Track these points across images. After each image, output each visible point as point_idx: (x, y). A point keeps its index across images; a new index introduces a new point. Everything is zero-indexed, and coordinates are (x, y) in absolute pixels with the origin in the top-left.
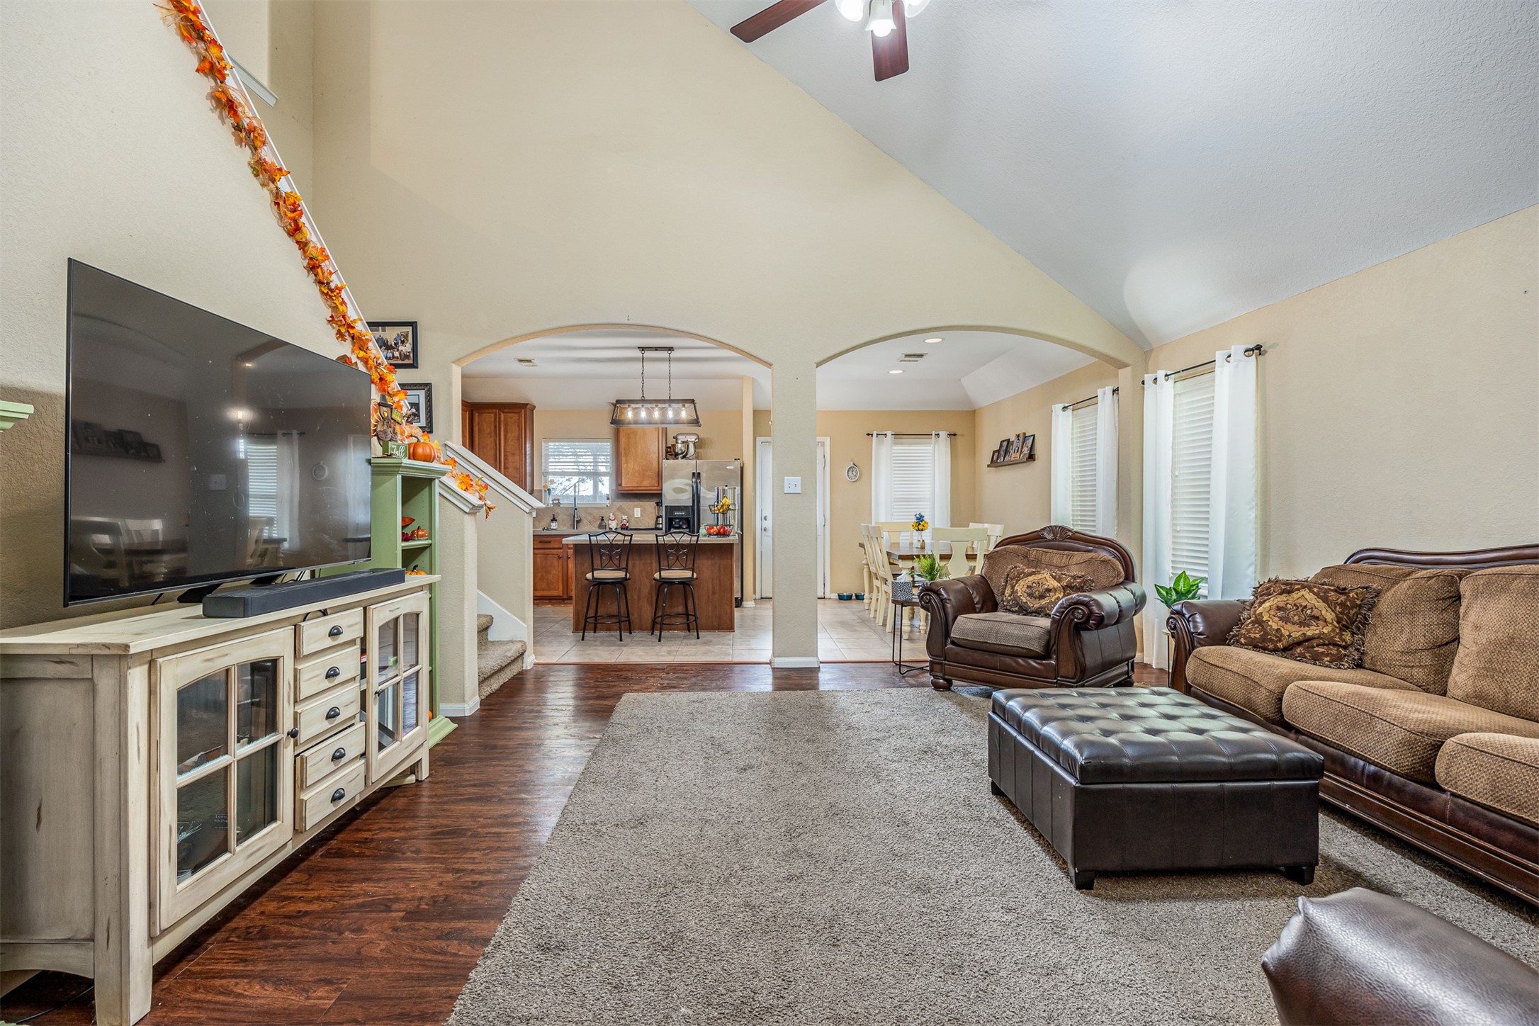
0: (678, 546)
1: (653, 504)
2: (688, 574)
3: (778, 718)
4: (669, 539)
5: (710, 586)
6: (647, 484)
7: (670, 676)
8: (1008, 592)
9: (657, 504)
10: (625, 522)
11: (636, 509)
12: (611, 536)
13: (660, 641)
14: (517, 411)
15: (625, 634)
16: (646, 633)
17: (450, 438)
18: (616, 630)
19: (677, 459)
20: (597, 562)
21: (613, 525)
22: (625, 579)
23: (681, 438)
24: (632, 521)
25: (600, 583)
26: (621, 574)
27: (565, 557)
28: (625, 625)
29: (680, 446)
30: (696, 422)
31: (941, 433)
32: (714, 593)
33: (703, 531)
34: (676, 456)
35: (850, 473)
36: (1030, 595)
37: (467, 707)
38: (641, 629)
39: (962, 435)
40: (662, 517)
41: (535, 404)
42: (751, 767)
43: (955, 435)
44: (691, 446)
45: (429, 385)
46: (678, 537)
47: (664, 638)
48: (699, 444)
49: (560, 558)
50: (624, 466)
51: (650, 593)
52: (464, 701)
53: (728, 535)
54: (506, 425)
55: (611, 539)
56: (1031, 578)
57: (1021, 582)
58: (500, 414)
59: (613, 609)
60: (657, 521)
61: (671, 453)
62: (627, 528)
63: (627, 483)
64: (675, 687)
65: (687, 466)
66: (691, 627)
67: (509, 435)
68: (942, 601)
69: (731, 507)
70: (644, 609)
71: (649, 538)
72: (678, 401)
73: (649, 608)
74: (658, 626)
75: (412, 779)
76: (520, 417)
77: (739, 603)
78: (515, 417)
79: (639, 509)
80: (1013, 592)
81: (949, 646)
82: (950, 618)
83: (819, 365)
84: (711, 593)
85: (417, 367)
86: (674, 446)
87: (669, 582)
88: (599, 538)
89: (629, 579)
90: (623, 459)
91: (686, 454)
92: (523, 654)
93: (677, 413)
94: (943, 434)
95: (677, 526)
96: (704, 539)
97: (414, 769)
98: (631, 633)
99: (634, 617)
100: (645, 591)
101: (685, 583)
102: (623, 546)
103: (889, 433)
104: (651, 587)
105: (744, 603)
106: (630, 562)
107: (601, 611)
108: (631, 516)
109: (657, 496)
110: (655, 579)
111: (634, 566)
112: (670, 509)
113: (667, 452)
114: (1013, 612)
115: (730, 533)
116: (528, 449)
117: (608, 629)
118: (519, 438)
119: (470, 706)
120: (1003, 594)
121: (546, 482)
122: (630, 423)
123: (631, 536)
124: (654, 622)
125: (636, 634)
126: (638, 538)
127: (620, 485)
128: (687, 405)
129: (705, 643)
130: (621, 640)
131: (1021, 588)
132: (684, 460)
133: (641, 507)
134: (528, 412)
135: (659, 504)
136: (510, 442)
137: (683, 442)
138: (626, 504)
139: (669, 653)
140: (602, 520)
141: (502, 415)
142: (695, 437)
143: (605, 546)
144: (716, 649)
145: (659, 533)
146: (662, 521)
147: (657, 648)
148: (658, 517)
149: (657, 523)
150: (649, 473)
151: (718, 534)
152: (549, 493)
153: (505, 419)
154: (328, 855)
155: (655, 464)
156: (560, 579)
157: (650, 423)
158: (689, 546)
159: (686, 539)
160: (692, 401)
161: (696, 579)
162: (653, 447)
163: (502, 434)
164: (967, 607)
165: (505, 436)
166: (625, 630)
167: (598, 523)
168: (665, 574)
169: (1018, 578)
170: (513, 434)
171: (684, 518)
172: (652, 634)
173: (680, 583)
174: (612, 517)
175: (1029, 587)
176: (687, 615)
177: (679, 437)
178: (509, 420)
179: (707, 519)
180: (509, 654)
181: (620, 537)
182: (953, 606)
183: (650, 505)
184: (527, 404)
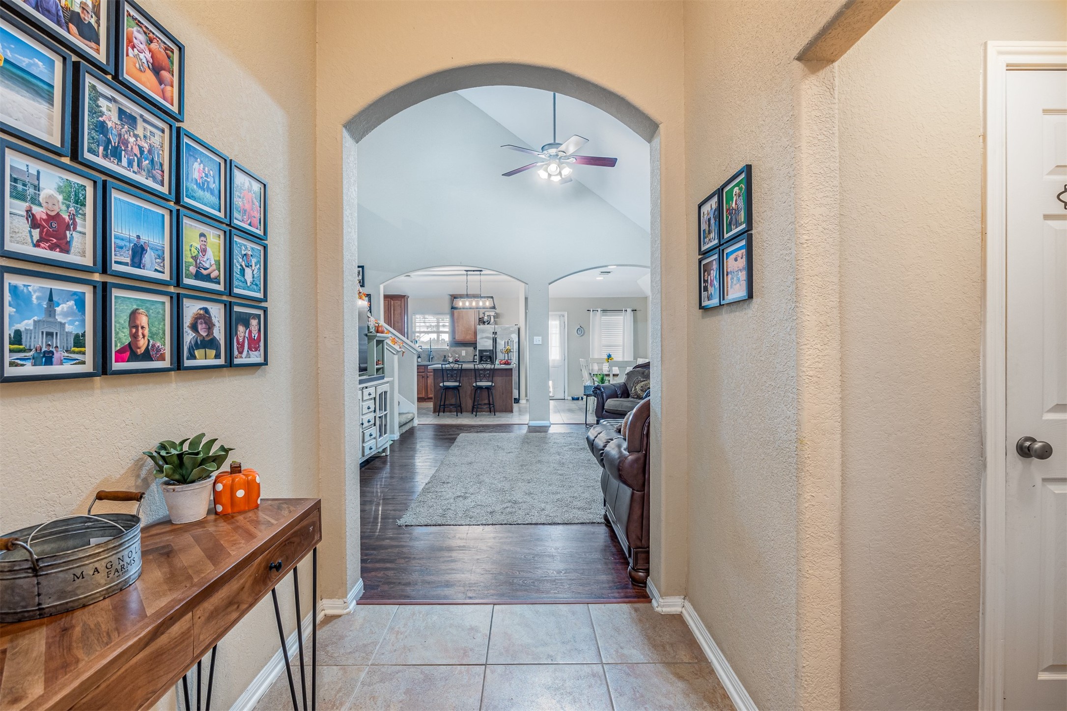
0: (485, 370)
1: (472, 348)
2: (490, 384)
3: (526, 440)
4: (480, 366)
5: (501, 390)
6: (469, 338)
7: (481, 428)
8: (633, 389)
9: (474, 348)
10: (457, 358)
11: (463, 351)
12: (452, 365)
13: (476, 416)
14: (400, 299)
15: (459, 414)
16: (469, 413)
17: (379, 320)
18: (454, 412)
19: (485, 325)
20: (445, 378)
21: (451, 360)
22: (459, 386)
23: (487, 314)
24: (461, 357)
25: (447, 388)
26: (457, 384)
27: (426, 377)
28: (459, 409)
29: (486, 318)
30: (494, 308)
31: (627, 309)
32: (503, 394)
33: (497, 362)
34: (484, 323)
35: (578, 331)
36: (641, 390)
37: (395, 436)
38: (466, 411)
39: (640, 310)
40: (476, 355)
41: (409, 295)
42: (512, 452)
43: (636, 310)
44: (492, 318)
45: (370, 295)
46: (485, 366)
47: (478, 415)
48: (497, 316)
49: (423, 377)
50: (457, 328)
51: (471, 394)
52: (394, 434)
53: (510, 365)
54: (394, 307)
55: (452, 366)
56: (643, 383)
57: (639, 385)
58: (391, 301)
59: (453, 401)
60: (474, 357)
61: (482, 321)
62: (458, 361)
63: (459, 337)
64: (483, 432)
65: (489, 328)
66: (491, 410)
67: (396, 312)
68: (602, 393)
69: (511, 350)
70: (468, 402)
71: (471, 366)
72: (485, 297)
73: (470, 401)
74: (475, 409)
75: (384, 454)
76: (401, 302)
77: (517, 401)
78: (399, 302)
79: (464, 351)
80: (635, 389)
81: (604, 412)
82: (605, 401)
83: (550, 284)
84: (501, 394)
85: (364, 287)
86: (483, 317)
87: (480, 388)
88: (446, 366)
89: (461, 386)
90: (456, 325)
91: (490, 322)
92: (413, 419)
93: (484, 303)
94: (629, 310)
95: (485, 360)
96: (497, 367)
97: (384, 450)
98: (461, 413)
99: (463, 406)
100: (469, 392)
101: (488, 388)
102: (457, 370)
103: (599, 310)
104: (472, 390)
105: (520, 401)
106: (461, 378)
107: (447, 403)
108: (460, 355)
109: (474, 344)
110: (473, 386)
111: (463, 380)
112: (481, 351)
113: (479, 321)
114: (634, 398)
115: (511, 363)
116: (406, 320)
117: (450, 412)
118: (401, 314)
119: (396, 436)
120: (632, 391)
121: (415, 336)
122: (460, 309)
123: (462, 365)
124: (473, 407)
125: (464, 414)
126: (465, 366)
127: (455, 338)
128: (489, 299)
129: (498, 417)
130: (457, 416)
131: (638, 387)
132: (488, 326)
133: (465, 350)
134: (405, 299)
135: (475, 348)
136: (396, 316)
137: (488, 316)
138: (458, 349)
139: (481, 421)
140: (445, 357)
141: (392, 302)
142: (494, 313)
143: (449, 370)
144: (503, 419)
145: (475, 363)
146: (477, 358)
147: (475, 419)
148: (475, 356)
149: (474, 359)
150: (469, 332)
151: (505, 364)
152: (417, 343)
153: (394, 303)
154: (366, 469)
155: (473, 327)
156: (424, 388)
157: (470, 309)
158: (490, 370)
159: (489, 366)
160: (492, 297)
161: (494, 386)
162: (472, 319)
163: (392, 311)
164: (614, 395)
165: (394, 313)
166: (459, 412)
167: (443, 358)
168: (479, 384)
169: (638, 383)
170: (398, 311)
171: (488, 356)
172: (472, 413)
173: (486, 388)
174: (450, 355)
175: (642, 387)
176: (489, 404)
177: (486, 313)
178: (396, 304)
179: (500, 356)
180: (409, 417)
181: (457, 366)
182: (606, 395)
183: (471, 349)
184: (405, 296)
